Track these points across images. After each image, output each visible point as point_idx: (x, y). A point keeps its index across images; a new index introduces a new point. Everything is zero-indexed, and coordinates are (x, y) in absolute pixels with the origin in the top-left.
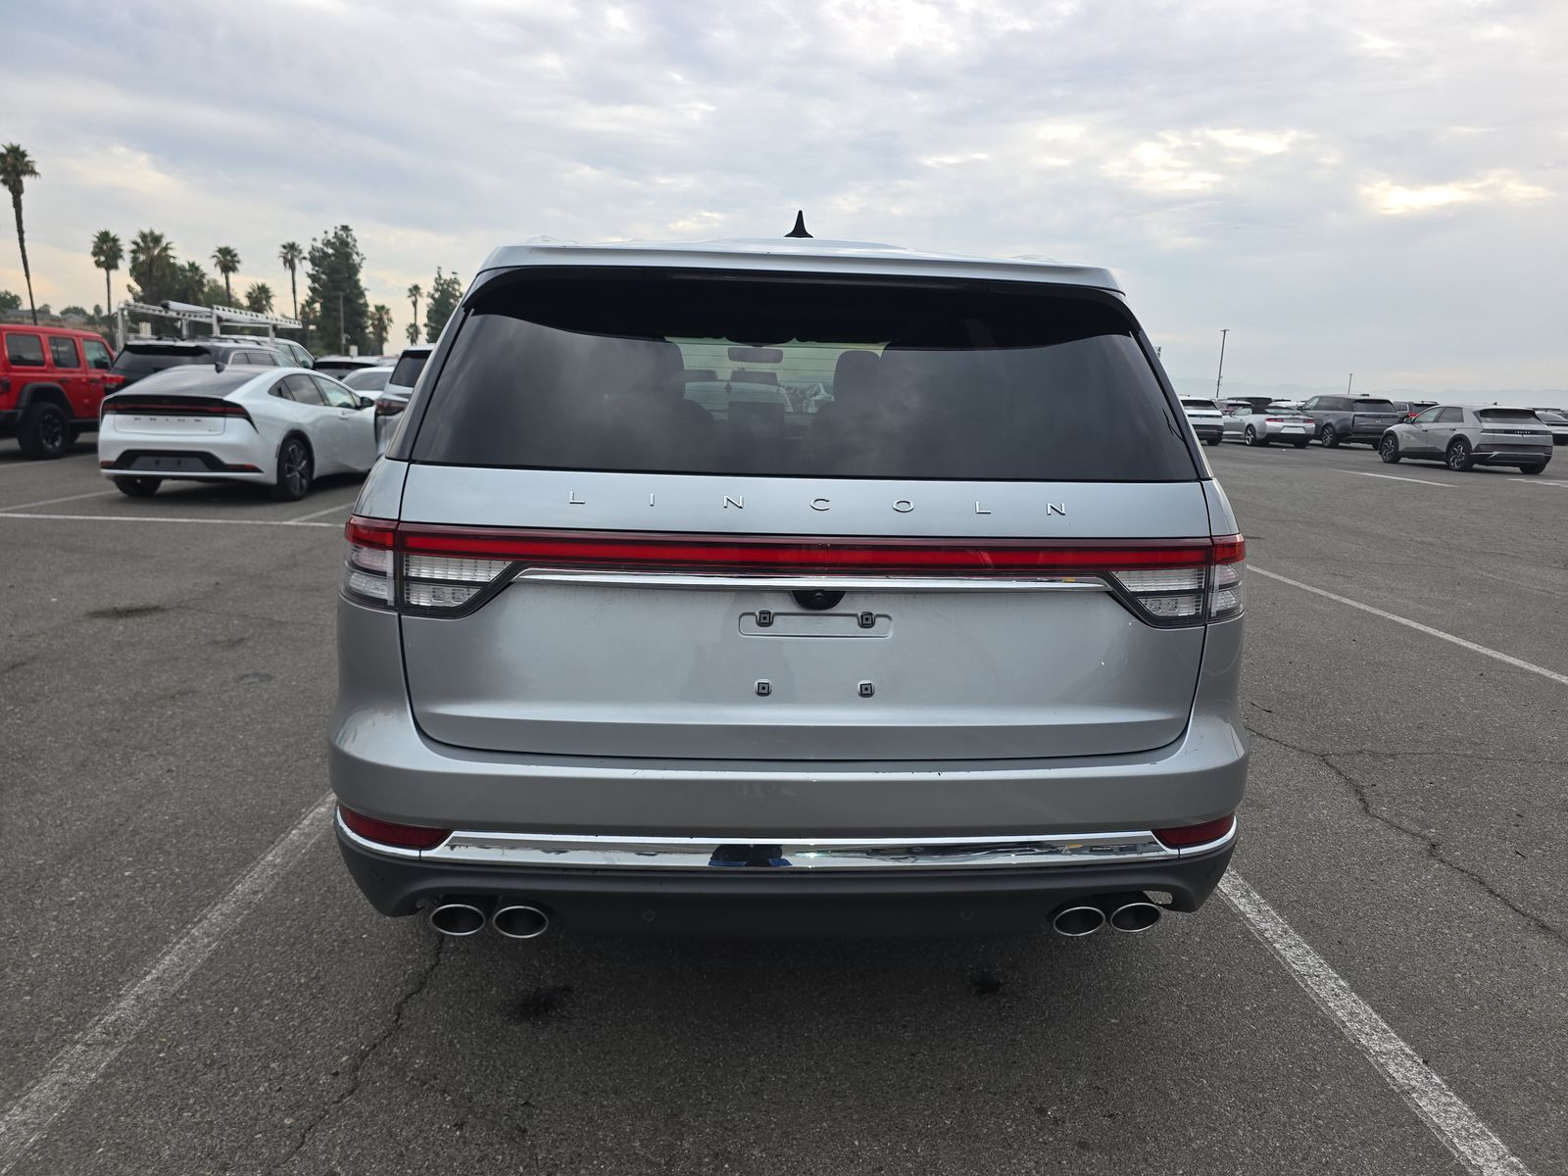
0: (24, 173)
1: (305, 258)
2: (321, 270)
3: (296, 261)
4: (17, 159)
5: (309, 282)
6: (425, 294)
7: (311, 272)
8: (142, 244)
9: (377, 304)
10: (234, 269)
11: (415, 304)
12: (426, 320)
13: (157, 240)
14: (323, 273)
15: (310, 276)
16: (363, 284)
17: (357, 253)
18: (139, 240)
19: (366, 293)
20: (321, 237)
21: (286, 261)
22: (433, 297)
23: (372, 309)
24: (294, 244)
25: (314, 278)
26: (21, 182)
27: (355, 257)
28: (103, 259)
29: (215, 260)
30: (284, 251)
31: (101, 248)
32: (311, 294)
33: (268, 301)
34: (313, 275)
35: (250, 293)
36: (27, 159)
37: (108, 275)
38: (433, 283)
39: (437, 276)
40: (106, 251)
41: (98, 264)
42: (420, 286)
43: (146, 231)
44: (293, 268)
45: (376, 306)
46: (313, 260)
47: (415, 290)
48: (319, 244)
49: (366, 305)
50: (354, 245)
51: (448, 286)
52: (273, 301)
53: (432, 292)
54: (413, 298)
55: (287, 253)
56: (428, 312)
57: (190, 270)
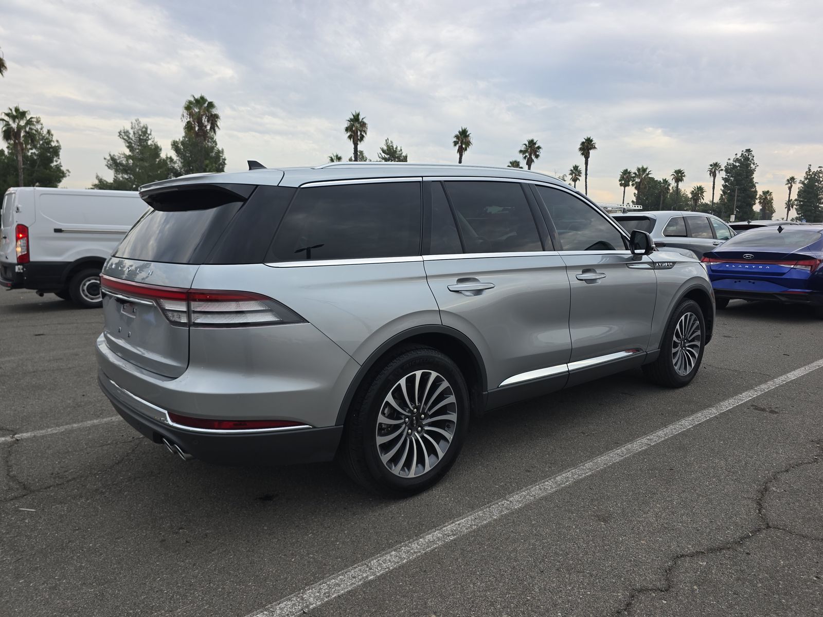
0: (591, 149)
1: (722, 170)
2: (730, 175)
3: (717, 172)
4: (589, 143)
5: (723, 182)
6: (798, 181)
7: (724, 177)
8: (637, 173)
9: (763, 190)
10: (681, 180)
11: (790, 188)
12: (796, 197)
13: (644, 170)
14: (732, 176)
15: (724, 179)
16: (755, 180)
17: (754, 164)
18: (636, 172)
19: (756, 185)
20: (733, 157)
21: (711, 172)
22: (803, 183)
23: (760, 193)
24: (717, 163)
25: (725, 180)
26: (589, 153)
27: (752, 165)
28: (623, 182)
29: (673, 177)
30: (711, 168)
31: (624, 177)
32: (723, 188)
33: (702, 195)
34: (725, 178)
35: (693, 191)
36: (593, 142)
37: (625, 189)
38: (804, 175)
39: (808, 170)
40: (626, 179)
41: (621, 185)
42: (795, 177)
43: (640, 167)
44: (715, 176)
45: (763, 192)
46: (727, 171)
47: (792, 180)
48: (731, 162)
49: (756, 192)
50: (753, 159)
51: (815, 175)
52: (704, 194)
53: (803, 180)
54: (789, 185)
55: (712, 169)
56: (799, 192)
57: (663, 183)
